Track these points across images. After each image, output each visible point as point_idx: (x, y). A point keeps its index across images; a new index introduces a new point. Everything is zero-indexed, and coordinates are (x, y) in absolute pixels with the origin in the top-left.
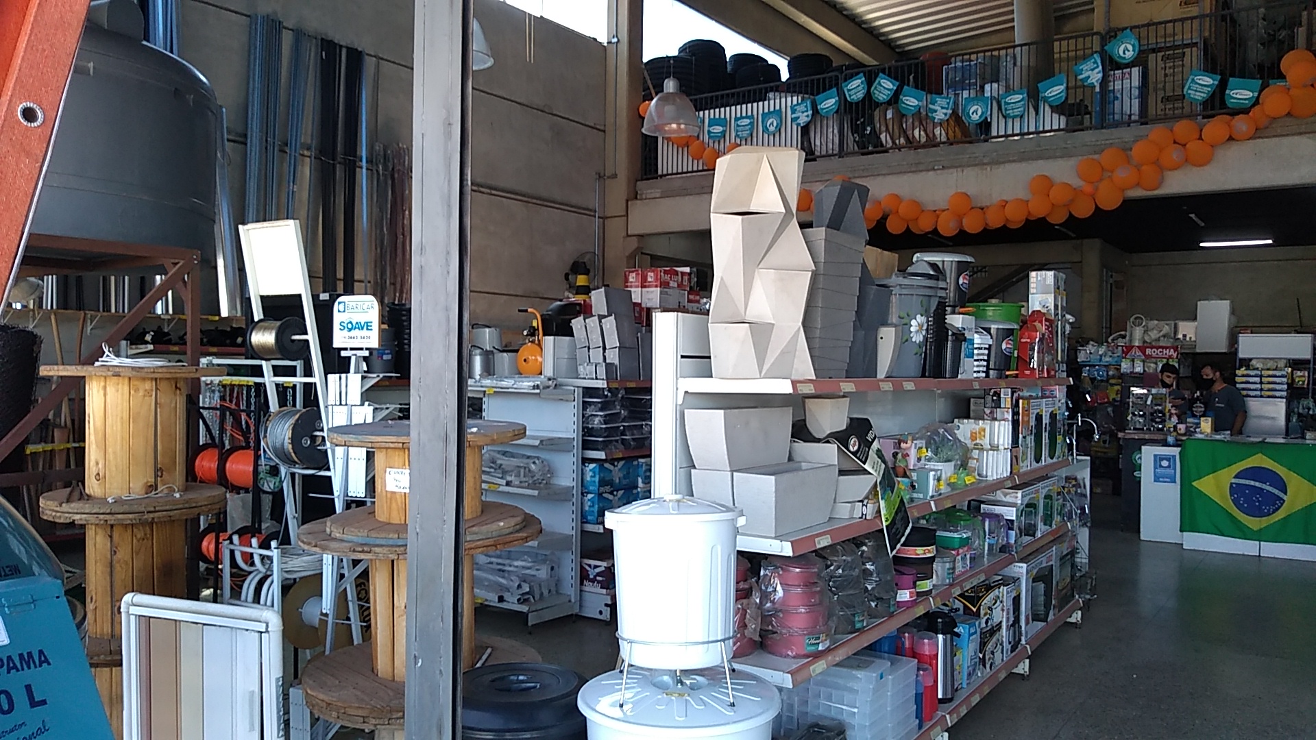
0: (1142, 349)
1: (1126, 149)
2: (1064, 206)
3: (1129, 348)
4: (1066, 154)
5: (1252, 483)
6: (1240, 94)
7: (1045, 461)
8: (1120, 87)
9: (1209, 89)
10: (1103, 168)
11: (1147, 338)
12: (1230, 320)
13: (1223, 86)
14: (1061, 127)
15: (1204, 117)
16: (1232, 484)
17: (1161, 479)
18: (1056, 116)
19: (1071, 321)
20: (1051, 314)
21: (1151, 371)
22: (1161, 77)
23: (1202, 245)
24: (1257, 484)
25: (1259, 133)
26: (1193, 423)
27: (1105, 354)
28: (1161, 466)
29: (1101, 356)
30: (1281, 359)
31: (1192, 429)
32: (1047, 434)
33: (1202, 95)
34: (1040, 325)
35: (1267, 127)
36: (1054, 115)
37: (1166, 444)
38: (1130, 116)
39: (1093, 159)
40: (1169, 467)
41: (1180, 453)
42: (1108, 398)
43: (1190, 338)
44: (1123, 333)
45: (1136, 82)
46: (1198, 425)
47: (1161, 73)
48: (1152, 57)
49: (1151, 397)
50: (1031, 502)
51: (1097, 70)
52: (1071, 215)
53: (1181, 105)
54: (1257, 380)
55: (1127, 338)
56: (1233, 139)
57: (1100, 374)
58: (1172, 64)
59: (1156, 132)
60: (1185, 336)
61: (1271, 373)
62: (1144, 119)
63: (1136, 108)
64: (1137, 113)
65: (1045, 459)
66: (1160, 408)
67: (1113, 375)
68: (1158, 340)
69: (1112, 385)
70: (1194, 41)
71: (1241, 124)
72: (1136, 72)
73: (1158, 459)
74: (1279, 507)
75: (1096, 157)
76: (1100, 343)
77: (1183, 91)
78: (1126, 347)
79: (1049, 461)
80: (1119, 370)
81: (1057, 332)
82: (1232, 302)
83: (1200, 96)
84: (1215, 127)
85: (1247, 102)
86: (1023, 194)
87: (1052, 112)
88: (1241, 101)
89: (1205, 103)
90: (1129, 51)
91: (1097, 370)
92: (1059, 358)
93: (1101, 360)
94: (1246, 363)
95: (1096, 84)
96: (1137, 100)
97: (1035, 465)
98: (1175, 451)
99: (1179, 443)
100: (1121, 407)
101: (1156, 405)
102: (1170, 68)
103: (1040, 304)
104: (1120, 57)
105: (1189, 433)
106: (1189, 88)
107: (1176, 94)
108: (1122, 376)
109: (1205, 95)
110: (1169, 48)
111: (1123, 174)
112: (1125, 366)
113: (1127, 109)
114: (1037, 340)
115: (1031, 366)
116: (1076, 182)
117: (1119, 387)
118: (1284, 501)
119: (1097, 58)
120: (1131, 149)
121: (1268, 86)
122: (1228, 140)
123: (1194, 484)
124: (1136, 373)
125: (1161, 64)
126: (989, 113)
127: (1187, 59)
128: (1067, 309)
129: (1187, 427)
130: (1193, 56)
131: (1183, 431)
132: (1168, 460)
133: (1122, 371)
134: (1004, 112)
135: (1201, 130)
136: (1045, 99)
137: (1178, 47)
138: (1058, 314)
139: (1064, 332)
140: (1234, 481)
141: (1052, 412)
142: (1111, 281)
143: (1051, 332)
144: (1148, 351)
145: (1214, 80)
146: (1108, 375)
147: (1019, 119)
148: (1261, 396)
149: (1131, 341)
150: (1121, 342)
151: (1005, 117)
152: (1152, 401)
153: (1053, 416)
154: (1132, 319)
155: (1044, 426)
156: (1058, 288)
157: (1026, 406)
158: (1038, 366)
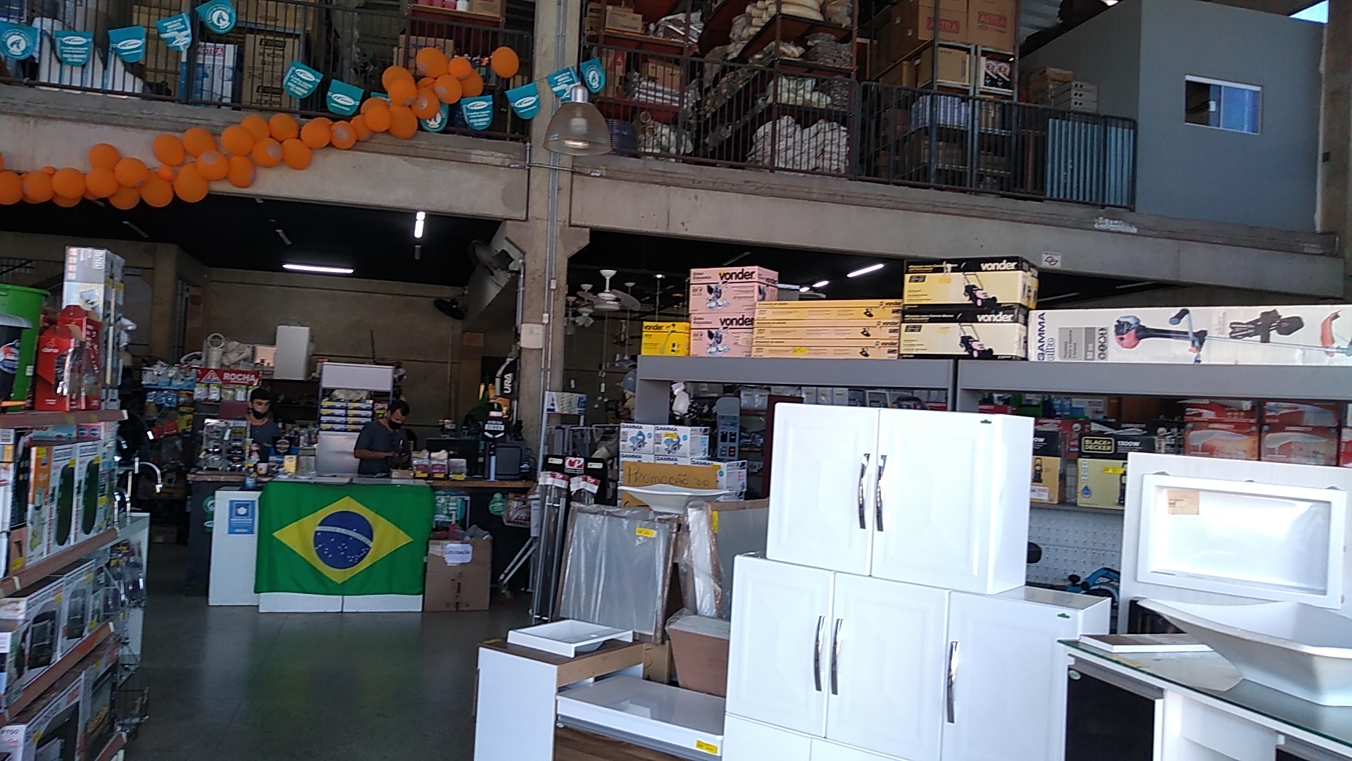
0: (219, 373)
1: (215, 134)
2: (133, 187)
3: (206, 371)
4: (140, 125)
5: (338, 530)
6: (342, 99)
7: (75, 540)
8: (212, 63)
9: (311, 86)
10: (186, 152)
11: (226, 362)
12: (308, 347)
13: (323, 88)
14: (136, 91)
15: (302, 116)
16: (317, 532)
17: (237, 530)
18: (129, 77)
19: (130, 328)
20: (98, 315)
21: (228, 399)
22: (258, 64)
23: (285, 266)
24: (343, 531)
25: (358, 144)
26: (277, 462)
27: (175, 377)
28: (238, 515)
29: (171, 378)
30: (363, 390)
31: (274, 469)
32: (81, 497)
33: (303, 91)
34: (78, 327)
35: (366, 142)
36: (127, 74)
37: (244, 487)
38: (222, 97)
39: (176, 138)
40: (246, 515)
41: (260, 499)
42: (176, 429)
43: (268, 364)
44: (198, 353)
45: (230, 62)
46: (281, 464)
47: (259, 59)
48: (250, 37)
49: (229, 431)
50: (45, 611)
51: (184, 33)
52: (142, 201)
53: (278, 100)
54: (342, 412)
55: (203, 359)
56: (334, 146)
57: (168, 400)
58: (271, 51)
59: (250, 120)
60: (263, 361)
61: (357, 405)
62: (237, 102)
63: (228, 91)
64: (230, 95)
65: (76, 536)
66: (238, 444)
67: (185, 402)
68: (237, 363)
69: (183, 413)
70: (297, 33)
71: (342, 131)
72: (230, 49)
73: (235, 506)
74: (365, 555)
75: (178, 135)
76: (171, 364)
77: (282, 83)
78: (202, 370)
79: (83, 537)
80: (191, 396)
81: (106, 342)
82: (311, 330)
83: (301, 92)
84: (315, 128)
85: (348, 109)
86: (79, 164)
87: (125, 71)
88: (343, 108)
89: (305, 102)
90: (224, 20)
91: (166, 396)
92: (108, 381)
93: (170, 384)
94: (329, 393)
95: (182, 49)
96: (230, 83)
97: (57, 549)
98: (254, 496)
99: (259, 485)
100: (193, 441)
101: (235, 440)
102: (269, 55)
103: (81, 297)
104: (213, 23)
105: (271, 473)
106: (289, 80)
107: (274, 86)
108: (194, 404)
109: (306, 92)
110: (270, 33)
111: (208, 161)
112: (199, 392)
113: (217, 89)
114: (70, 350)
115: (59, 390)
116: (151, 161)
117: (190, 416)
118: (370, 548)
119: (185, 17)
120: (220, 135)
121: (369, 97)
122: (327, 146)
123: (275, 534)
124: (211, 401)
125: (259, 49)
126: (37, 49)
127: (288, 49)
128: (124, 310)
129: (269, 467)
130: (293, 48)
131: (263, 472)
132: (246, 506)
133: (195, 397)
134: (59, 55)
135: (300, 130)
136: (117, 53)
137: (279, 34)
138: (109, 315)
139: (118, 344)
140: (319, 528)
141: (91, 462)
142: (187, 295)
143: (95, 340)
144: (226, 376)
145: (316, 77)
146: (178, 402)
147: (80, 69)
148: (346, 430)
149: (207, 362)
150: (195, 364)
151: (60, 61)
152: (230, 436)
153: (93, 469)
154: (209, 338)
155: (76, 485)
156: (112, 277)
157: (44, 456)
158: (70, 392)
